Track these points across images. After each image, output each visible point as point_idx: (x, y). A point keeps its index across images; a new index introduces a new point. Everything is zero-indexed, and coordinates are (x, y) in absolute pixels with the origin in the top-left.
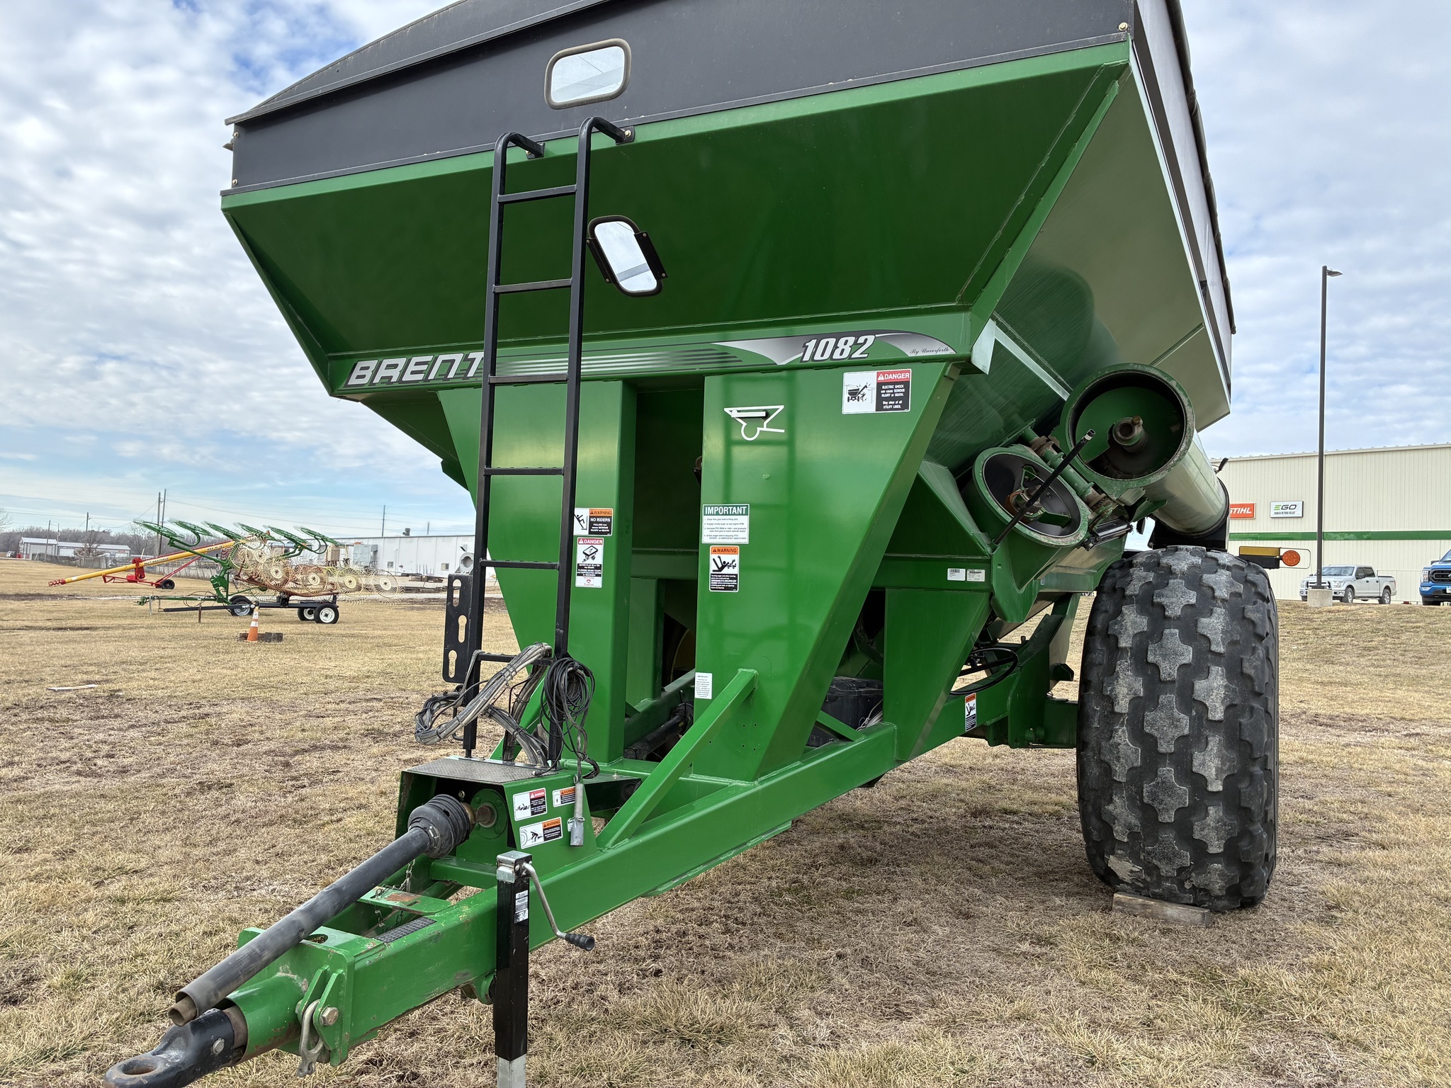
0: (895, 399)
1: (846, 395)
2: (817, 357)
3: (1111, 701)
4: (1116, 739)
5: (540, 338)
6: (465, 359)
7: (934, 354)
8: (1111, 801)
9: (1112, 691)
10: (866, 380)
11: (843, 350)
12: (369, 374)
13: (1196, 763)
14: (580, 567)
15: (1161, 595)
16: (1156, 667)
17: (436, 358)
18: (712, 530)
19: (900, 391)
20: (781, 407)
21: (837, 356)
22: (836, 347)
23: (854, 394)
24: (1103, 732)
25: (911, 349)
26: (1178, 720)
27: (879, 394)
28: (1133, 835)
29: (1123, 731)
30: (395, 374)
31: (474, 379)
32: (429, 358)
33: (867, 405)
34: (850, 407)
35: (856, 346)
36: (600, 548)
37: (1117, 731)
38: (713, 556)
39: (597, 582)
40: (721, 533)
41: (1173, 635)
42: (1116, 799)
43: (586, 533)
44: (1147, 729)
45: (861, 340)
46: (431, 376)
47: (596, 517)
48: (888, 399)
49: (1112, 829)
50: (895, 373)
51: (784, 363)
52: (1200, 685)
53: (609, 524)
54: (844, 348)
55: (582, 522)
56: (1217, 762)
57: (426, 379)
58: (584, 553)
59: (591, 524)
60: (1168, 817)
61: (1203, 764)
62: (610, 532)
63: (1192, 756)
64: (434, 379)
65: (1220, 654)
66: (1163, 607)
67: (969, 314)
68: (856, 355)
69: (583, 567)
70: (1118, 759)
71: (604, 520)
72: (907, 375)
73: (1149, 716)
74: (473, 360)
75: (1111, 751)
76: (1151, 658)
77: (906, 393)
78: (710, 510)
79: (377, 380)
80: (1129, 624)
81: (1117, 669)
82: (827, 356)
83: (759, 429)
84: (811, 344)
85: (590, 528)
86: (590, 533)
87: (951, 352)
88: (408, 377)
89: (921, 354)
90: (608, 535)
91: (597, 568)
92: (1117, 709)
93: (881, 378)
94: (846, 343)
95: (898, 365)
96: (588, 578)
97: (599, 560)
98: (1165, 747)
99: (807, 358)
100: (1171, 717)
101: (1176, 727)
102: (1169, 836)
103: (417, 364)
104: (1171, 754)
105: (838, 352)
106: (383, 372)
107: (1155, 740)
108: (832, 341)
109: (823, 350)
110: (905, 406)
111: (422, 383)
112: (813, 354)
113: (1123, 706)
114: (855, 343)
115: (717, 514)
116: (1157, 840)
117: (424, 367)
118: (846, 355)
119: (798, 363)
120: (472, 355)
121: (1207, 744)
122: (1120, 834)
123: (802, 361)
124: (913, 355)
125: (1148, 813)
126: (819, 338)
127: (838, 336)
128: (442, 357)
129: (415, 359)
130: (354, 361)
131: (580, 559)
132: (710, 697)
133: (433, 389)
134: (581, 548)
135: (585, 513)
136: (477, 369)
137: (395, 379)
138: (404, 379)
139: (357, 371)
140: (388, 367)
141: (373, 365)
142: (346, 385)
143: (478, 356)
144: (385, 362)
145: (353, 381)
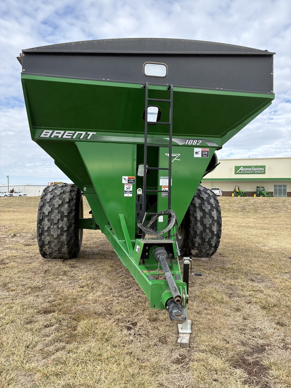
0: (205, 155)
1: (195, 153)
2: (189, 144)
3: (196, 218)
4: (198, 225)
5: (113, 131)
6: (86, 134)
7: (214, 146)
8: (196, 238)
9: (196, 215)
10: (199, 150)
11: (195, 143)
12: (49, 134)
13: (213, 229)
14: (125, 191)
15: (201, 195)
16: (204, 210)
17: (75, 133)
18: (162, 182)
19: (206, 153)
20: (180, 155)
21: (193, 144)
22: (193, 142)
23: (197, 153)
24: (194, 224)
25: (209, 144)
26: (210, 220)
27: (202, 153)
28: (199, 245)
29: (199, 224)
30: (60, 136)
31: (90, 140)
32: (73, 132)
33: (199, 156)
34: (195, 156)
35: (198, 142)
36: (132, 187)
37: (198, 223)
38: (163, 189)
39: (131, 195)
40: (165, 183)
41: (206, 203)
42: (197, 238)
43: (127, 183)
44: (204, 223)
45: (199, 141)
46: (74, 137)
47: (130, 179)
48: (204, 155)
49: (195, 244)
50: (206, 149)
51: (181, 144)
52: (212, 213)
53: (134, 181)
54: (195, 142)
55: (126, 180)
56: (216, 228)
57: (72, 138)
59: (129, 181)
60: (207, 240)
61: (214, 229)
63: (212, 227)
64: (75, 138)
65: (214, 207)
66: (203, 198)
67: (221, 138)
68: (198, 144)
69: (126, 191)
70: (198, 229)
71: (132, 179)
72: (208, 150)
73: (204, 220)
74: (89, 134)
75: (196, 228)
76: (203, 208)
77: (208, 154)
78: (162, 178)
79: (52, 136)
80: (197, 201)
81: (197, 211)
82: (191, 144)
83: (174, 159)
84: (187, 141)
85: (128, 181)
86: (128, 183)
87: (218, 146)
88: (64, 137)
89: (211, 146)
90: (134, 183)
91: (130, 191)
92: (198, 219)
93: (202, 150)
94: (195, 141)
95: (206, 147)
96: (128, 194)
97: (131, 189)
98: (208, 226)
99: (186, 144)
100: (208, 220)
101: (209, 222)
102: (206, 244)
103: (68, 133)
104: (208, 227)
105: (193, 143)
106: (55, 134)
107: (206, 225)
108: (192, 141)
109: (190, 142)
110: (208, 156)
111: (70, 139)
112: (188, 143)
113: (199, 218)
114: (197, 142)
115: (164, 178)
116: (204, 245)
117: (71, 135)
118: (195, 144)
119: (184, 145)
120: (89, 133)
121: (214, 225)
122: (196, 245)
123: (185, 144)
124: (210, 146)
125: (203, 240)
126: (189, 140)
127: (194, 140)
128: (77, 132)
129: (67, 132)
130: (43, 130)
131: (125, 189)
132: (162, 221)
133: (74, 141)
134: (126, 187)
135: (127, 178)
136: (91, 137)
137: (60, 137)
138: (63, 137)
139: (44, 133)
140: (57, 133)
141: (51, 132)
142: (39, 137)
143: (91, 133)
144: (56, 131)
145: (42, 136)
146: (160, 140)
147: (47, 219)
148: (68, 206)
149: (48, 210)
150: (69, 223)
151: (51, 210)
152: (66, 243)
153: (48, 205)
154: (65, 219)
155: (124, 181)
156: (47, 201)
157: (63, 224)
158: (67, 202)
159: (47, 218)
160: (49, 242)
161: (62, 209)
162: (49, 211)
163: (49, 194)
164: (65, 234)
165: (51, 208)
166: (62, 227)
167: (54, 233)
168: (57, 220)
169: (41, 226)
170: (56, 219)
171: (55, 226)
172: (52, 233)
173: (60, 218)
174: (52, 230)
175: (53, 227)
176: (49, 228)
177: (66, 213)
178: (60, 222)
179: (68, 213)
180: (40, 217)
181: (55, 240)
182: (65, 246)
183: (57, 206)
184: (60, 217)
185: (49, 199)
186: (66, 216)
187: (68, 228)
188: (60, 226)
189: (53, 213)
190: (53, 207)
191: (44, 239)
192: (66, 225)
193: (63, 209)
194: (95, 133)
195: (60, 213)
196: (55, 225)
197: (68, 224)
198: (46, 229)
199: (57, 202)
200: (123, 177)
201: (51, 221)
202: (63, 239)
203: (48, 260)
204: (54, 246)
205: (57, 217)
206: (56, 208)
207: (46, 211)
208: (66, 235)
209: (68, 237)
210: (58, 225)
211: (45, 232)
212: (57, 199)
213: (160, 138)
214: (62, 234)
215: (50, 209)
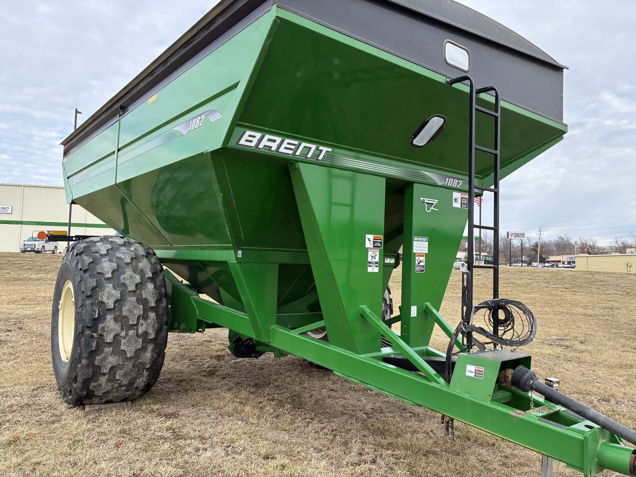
0: (465, 204)
1: (454, 200)
2: (448, 184)
6: (317, 149)
10: (458, 196)
12: (255, 141)
17: (300, 144)
18: (416, 247)
19: (465, 201)
20: (437, 201)
21: (453, 185)
22: (453, 182)
23: (456, 200)
27: (461, 202)
30: (274, 146)
31: (322, 161)
32: (296, 142)
33: (458, 205)
34: (454, 205)
36: (378, 254)
38: (417, 258)
39: (376, 270)
40: (420, 249)
43: (372, 246)
45: (459, 182)
46: (298, 153)
47: (376, 239)
48: (463, 204)
50: (465, 195)
51: (440, 184)
53: (381, 243)
54: (455, 183)
55: (370, 241)
57: (294, 154)
58: (371, 256)
59: (374, 242)
62: (381, 247)
64: (299, 156)
67: (482, 180)
68: (458, 186)
69: (370, 263)
71: (379, 241)
72: (468, 197)
74: (322, 151)
78: (416, 239)
79: (261, 146)
82: (451, 185)
83: (431, 208)
84: (447, 179)
85: (374, 244)
86: (374, 246)
87: (478, 191)
88: (282, 150)
90: (381, 248)
91: (377, 263)
93: (462, 196)
94: (456, 181)
95: (466, 193)
96: (373, 268)
97: (377, 259)
99: (446, 184)
103: (288, 144)
108: (452, 180)
109: (450, 182)
110: (467, 207)
111: (291, 156)
115: (418, 241)
117: (293, 147)
118: (455, 186)
119: (443, 185)
120: (321, 148)
126: (449, 178)
127: (454, 179)
128: (304, 144)
130: (245, 130)
131: (370, 259)
132: (416, 316)
133: (297, 161)
134: (370, 254)
135: (371, 237)
136: (324, 156)
137: (274, 149)
138: (280, 150)
139: (246, 137)
140: (269, 140)
141: (258, 135)
142: (237, 143)
143: (325, 149)
144: (267, 137)
145: (242, 142)
146: (416, 173)
147: (113, 316)
148: (153, 287)
149: (113, 298)
150: (158, 323)
151: (120, 295)
152: (148, 366)
153: (111, 285)
154: (152, 315)
155: (369, 245)
156: (106, 276)
157: (148, 325)
158: (149, 278)
159: (110, 315)
160: (112, 368)
161: (143, 293)
162: (115, 299)
163: (106, 261)
164: (150, 347)
165: (119, 292)
166: (146, 333)
167: (128, 346)
168: (136, 318)
169: (95, 335)
170: (134, 315)
171: (131, 332)
172: (123, 347)
173: (142, 313)
174: (123, 341)
175: (127, 334)
176: (116, 336)
177: (152, 302)
178: (141, 321)
179: (156, 302)
180: (93, 313)
181: (127, 363)
182: (145, 372)
183: (132, 288)
184: (142, 310)
185: (110, 272)
186: (153, 309)
187: (156, 334)
188: (141, 331)
189: (124, 302)
190: (123, 290)
191: (101, 362)
192: (153, 327)
193: (146, 293)
194: (330, 150)
195: (139, 302)
196: (130, 329)
197: (157, 326)
198: (109, 338)
199: (130, 279)
200: (368, 236)
201: (121, 321)
202: (146, 359)
203: (97, 410)
204: (121, 376)
205: (136, 311)
206: (130, 292)
207: (108, 298)
208: (152, 349)
209: (155, 353)
210: (137, 330)
211: (105, 347)
212: (129, 272)
213: (416, 171)
214: (144, 349)
215: (117, 294)
